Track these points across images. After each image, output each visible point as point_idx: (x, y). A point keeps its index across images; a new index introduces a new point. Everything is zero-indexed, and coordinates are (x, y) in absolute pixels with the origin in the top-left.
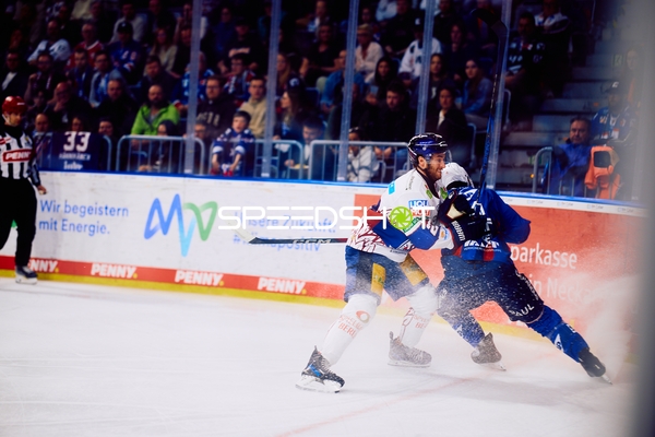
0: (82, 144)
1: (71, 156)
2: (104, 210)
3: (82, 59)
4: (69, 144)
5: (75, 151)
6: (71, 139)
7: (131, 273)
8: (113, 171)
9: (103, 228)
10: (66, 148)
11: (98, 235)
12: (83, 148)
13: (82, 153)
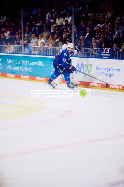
0: (107, 51)
1: (104, 55)
2: (113, 70)
3: (109, 28)
4: (104, 51)
5: (106, 53)
6: (105, 50)
7: (121, 87)
8: (116, 59)
9: (113, 75)
10: (103, 52)
11: (112, 77)
12: (108, 53)
13: (107, 54)
